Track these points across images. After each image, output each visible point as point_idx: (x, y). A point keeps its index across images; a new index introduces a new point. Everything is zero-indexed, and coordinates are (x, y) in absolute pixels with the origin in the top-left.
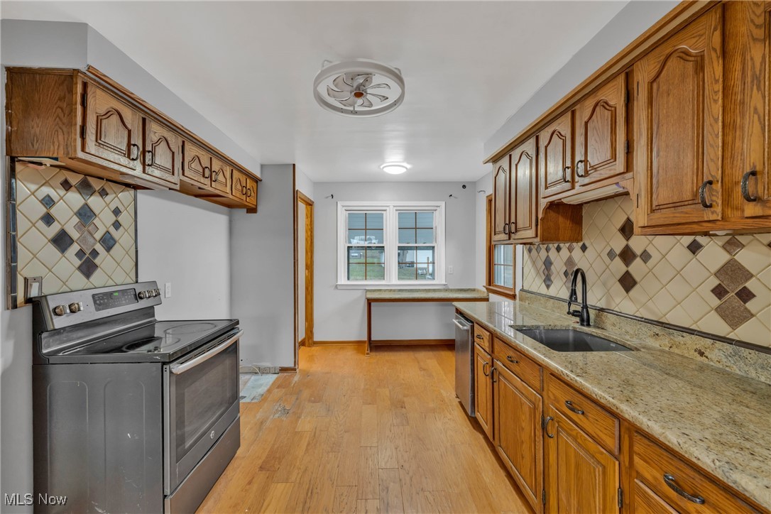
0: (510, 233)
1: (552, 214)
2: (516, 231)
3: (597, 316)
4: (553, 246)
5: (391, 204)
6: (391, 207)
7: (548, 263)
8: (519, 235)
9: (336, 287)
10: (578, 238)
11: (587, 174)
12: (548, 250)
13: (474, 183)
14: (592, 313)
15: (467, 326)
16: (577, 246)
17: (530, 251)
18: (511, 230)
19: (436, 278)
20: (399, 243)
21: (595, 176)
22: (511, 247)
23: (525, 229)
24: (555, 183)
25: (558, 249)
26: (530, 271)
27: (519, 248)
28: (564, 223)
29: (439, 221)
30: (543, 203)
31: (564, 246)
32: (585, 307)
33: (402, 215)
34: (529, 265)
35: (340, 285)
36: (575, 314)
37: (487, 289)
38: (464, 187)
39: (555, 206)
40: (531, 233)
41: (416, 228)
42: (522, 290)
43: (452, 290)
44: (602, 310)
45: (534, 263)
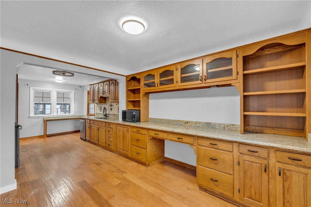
0: (93, 101)
1: (101, 98)
2: (95, 101)
3: (108, 115)
4: (102, 104)
5: (54, 90)
6: (54, 91)
7: (101, 107)
8: (95, 102)
9: (29, 117)
10: (106, 103)
11: (105, 93)
12: (101, 105)
13: (83, 86)
14: (107, 115)
15: (84, 121)
16: (105, 104)
17: (98, 105)
18: (94, 101)
19: (71, 112)
20: (57, 102)
21: (106, 94)
22: (94, 104)
23: (96, 101)
24: (101, 93)
25: (103, 104)
26: (98, 109)
27: (96, 104)
28: (103, 100)
29: (72, 96)
30: (100, 96)
31: (104, 104)
32: (106, 114)
33: (58, 93)
34: (97, 108)
35: (31, 117)
36: (105, 115)
37: (87, 115)
38: (80, 87)
39: (101, 97)
40: (97, 101)
41: (63, 98)
42: (96, 113)
43: (76, 116)
44: (108, 114)
45: (98, 107)
